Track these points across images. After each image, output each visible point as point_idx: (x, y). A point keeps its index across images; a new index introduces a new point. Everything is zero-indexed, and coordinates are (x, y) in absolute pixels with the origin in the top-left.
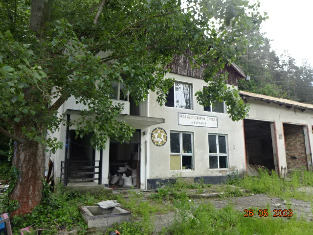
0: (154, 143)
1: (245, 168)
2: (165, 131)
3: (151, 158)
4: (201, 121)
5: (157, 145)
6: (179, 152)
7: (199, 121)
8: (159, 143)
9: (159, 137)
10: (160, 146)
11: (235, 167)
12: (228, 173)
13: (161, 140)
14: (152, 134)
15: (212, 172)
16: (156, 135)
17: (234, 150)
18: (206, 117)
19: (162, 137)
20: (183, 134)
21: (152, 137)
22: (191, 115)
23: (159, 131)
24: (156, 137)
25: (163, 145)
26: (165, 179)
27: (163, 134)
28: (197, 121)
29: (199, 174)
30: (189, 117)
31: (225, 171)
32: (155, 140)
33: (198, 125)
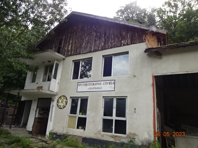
0: (58, 107)
1: (152, 138)
2: (66, 98)
3: (55, 117)
4: (97, 86)
5: (60, 108)
6: (76, 114)
7: (95, 86)
8: (62, 106)
9: (62, 102)
10: (61, 109)
11: (135, 134)
12: (123, 140)
13: (63, 104)
14: (58, 100)
15: (103, 136)
16: (60, 101)
17: (135, 115)
18: (102, 82)
19: (64, 102)
20: (81, 99)
21: (57, 102)
22: (88, 83)
23: (63, 98)
24: (60, 102)
25: (64, 108)
26: (59, 134)
27: (65, 100)
28: (93, 87)
29: (89, 135)
30: (86, 85)
31: (119, 137)
32: (59, 104)
33: (94, 90)
